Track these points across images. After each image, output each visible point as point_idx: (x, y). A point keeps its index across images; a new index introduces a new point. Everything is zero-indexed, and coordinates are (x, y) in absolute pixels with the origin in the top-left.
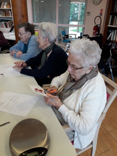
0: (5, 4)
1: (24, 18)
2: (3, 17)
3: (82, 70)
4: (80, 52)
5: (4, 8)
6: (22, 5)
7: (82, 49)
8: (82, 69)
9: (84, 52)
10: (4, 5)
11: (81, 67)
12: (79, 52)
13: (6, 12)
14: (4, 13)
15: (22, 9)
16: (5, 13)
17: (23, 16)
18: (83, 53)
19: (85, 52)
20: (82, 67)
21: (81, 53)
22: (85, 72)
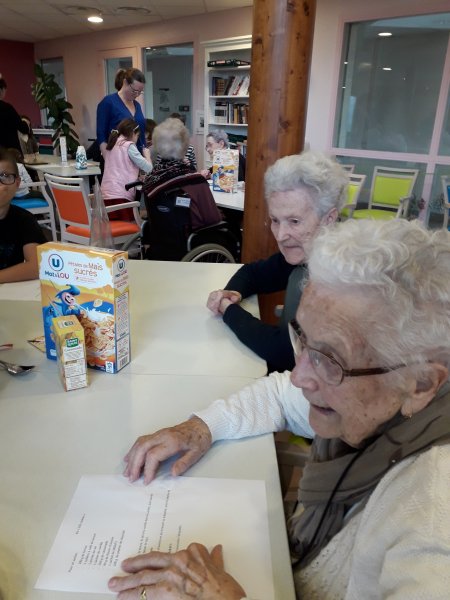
0: (244, 83)
1: (287, 131)
2: (230, 124)
3: (377, 388)
4: (366, 270)
5: (238, 96)
6: (287, 82)
7: (380, 257)
8: (380, 378)
9: (389, 274)
10: (240, 85)
11: (373, 365)
12: (362, 272)
13: (243, 109)
14: (236, 110)
15: (286, 98)
16: (240, 113)
17: (285, 125)
18: (388, 279)
19: (397, 276)
20: (381, 365)
21: (374, 282)
22: (394, 400)
